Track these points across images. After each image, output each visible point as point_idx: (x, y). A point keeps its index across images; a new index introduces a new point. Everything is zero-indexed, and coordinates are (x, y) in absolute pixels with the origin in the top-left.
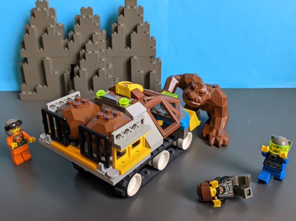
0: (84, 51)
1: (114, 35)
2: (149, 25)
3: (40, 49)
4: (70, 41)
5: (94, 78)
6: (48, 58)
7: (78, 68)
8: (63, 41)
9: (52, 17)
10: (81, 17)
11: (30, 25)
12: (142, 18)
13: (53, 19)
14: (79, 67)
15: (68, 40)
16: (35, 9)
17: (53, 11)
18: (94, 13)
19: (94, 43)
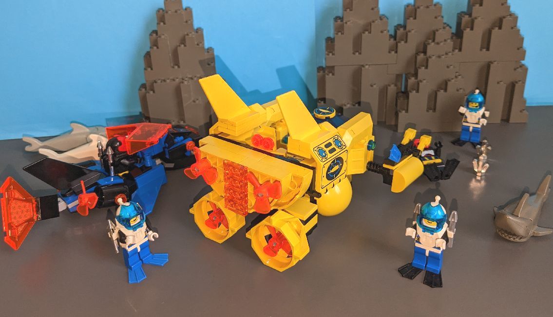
0: (422, 55)
1: (467, 32)
2: (516, 19)
4: (400, 43)
5: (438, 93)
6: (367, 66)
7: (414, 79)
9: (376, 9)
12: (509, 7)
14: (418, 79)
19: (438, 43)
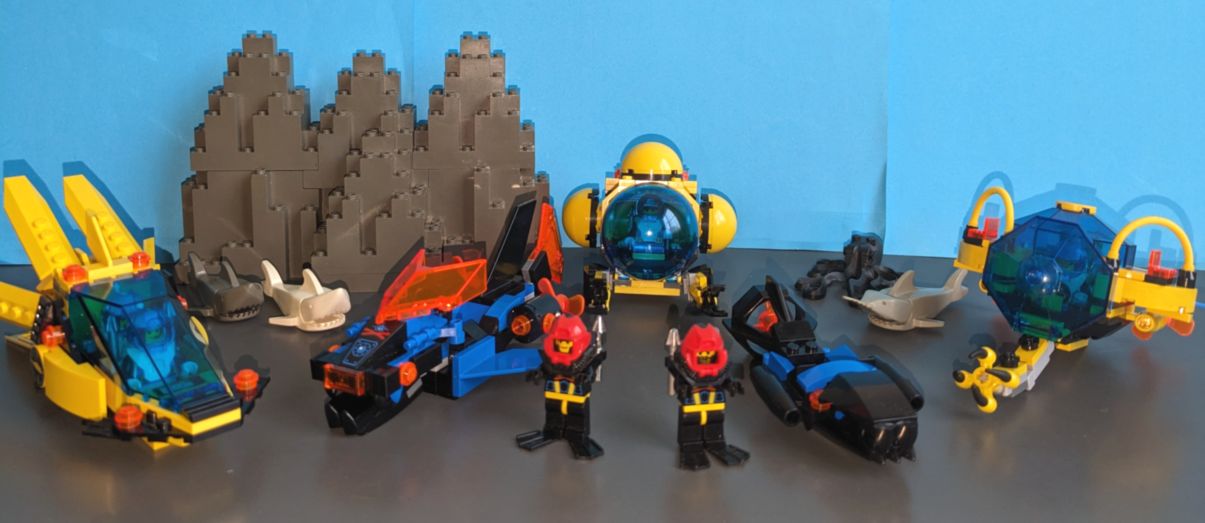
0: (356, 153)
1: (434, 118)
3: (241, 150)
4: (323, 132)
5: (377, 219)
6: (261, 173)
7: (338, 194)
8: (306, 132)
9: (282, 74)
10: (356, 75)
11: (222, 93)
13: (284, 79)
14: (343, 194)
15: (318, 129)
16: (240, 54)
17: (285, 59)
18: (388, 65)
19: (383, 135)
